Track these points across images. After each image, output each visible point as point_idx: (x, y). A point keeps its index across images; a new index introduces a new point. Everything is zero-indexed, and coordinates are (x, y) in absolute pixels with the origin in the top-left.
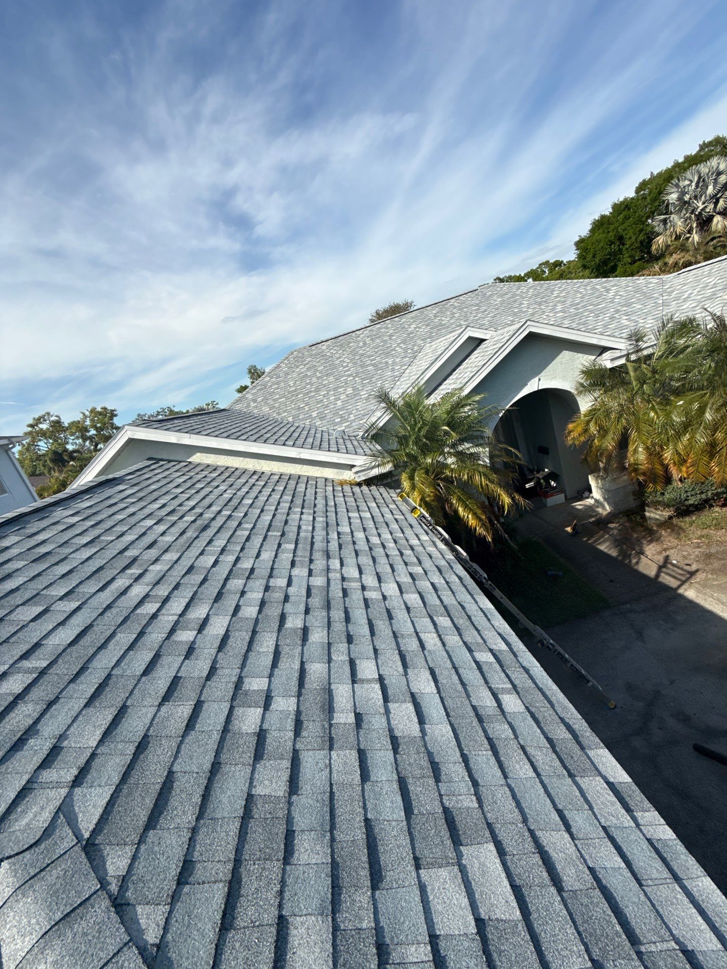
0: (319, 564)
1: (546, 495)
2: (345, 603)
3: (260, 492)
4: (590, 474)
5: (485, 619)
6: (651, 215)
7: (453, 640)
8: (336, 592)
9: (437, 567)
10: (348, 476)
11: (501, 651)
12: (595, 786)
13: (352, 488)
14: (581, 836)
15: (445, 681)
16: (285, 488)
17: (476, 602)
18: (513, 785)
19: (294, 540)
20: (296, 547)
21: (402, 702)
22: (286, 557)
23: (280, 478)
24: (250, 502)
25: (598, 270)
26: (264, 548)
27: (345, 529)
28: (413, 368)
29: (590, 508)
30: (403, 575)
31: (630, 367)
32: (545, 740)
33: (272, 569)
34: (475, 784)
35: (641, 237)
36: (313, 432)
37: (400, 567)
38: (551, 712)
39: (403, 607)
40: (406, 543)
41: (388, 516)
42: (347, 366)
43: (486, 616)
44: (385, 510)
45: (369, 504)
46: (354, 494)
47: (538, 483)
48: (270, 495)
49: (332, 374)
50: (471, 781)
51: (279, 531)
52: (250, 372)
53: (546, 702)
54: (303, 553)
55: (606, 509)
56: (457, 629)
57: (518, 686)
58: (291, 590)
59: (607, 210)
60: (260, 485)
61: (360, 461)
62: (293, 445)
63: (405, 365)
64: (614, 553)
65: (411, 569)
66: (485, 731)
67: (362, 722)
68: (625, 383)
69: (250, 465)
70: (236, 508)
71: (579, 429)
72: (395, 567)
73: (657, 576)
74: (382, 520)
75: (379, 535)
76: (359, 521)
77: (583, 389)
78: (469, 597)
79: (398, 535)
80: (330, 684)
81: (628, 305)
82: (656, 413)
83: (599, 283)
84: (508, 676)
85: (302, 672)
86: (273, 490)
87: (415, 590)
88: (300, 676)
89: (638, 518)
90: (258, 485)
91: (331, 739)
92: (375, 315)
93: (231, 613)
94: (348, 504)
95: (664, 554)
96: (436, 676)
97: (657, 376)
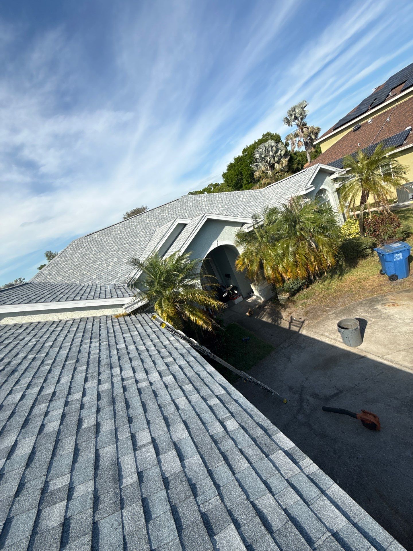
0: (106, 373)
1: (234, 299)
2: (125, 396)
3: (59, 335)
4: (251, 283)
5: (211, 378)
6: (251, 163)
7: (195, 397)
8: (118, 390)
9: (181, 354)
10: (121, 311)
11: (222, 394)
12: (279, 457)
13: (124, 318)
14: (277, 492)
15: (193, 426)
16: (78, 328)
17: (205, 369)
18: (239, 478)
19: (86, 363)
20: (87, 367)
21: (169, 451)
22: (80, 376)
23: (73, 322)
24: (51, 344)
25: (235, 187)
26: (63, 374)
27: (122, 346)
28: (152, 242)
29: (255, 301)
30: (161, 366)
31: (256, 230)
32: (251, 440)
33: (70, 388)
34: (218, 487)
35: (249, 173)
36: (94, 288)
37: (159, 361)
38: (252, 421)
39: (164, 386)
40: (162, 345)
41: (149, 331)
42: (112, 245)
43: (212, 376)
44: (147, 327)
45: (136, 326)
46: (126, 322)
47: (229, 293)
48: (66, 336)
49: (103, 251)
50: (215, 486)
51: (74, 359)
52: (47, 255)
53: (249, 416)
54: (93, 369)
55: (262, 300)
56: (196, 389)
57: (234, 412)
58: (85, 399)
59: (233, 161)
60: (58, 330)
61: (127, 300)
62: (80, 299)
63: (146, 241)
64: (270, 321)
65: (166, 360)
66: (219, 449)
67: (143, 477)
68: (256, 238)
69: (50, 318)
70: (39, 351)
71: (241, 263)
72: (156, 361)
73: (290, 327)
74: (145, 334)
75: (144, 344)
76: (131, 338)
77: (239, 243)
78: (201, 367)
79: (156, 341)
80: (118, 458)
81: (249, 203)
82: (271, 250)
83: (236, 193)
84: (227, 409)
85: (97, 457)
86: (69, 332)
87: (170, 373)
88: (95, 462)
89: (276, 301)
90: (56, 331)
91: (122, 501)
92: (126, 215)
93: (37, 432)
94: (123, 329)
95: (290, 316)
96: (187, 425)
97: (267, 234)
